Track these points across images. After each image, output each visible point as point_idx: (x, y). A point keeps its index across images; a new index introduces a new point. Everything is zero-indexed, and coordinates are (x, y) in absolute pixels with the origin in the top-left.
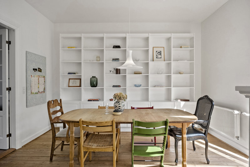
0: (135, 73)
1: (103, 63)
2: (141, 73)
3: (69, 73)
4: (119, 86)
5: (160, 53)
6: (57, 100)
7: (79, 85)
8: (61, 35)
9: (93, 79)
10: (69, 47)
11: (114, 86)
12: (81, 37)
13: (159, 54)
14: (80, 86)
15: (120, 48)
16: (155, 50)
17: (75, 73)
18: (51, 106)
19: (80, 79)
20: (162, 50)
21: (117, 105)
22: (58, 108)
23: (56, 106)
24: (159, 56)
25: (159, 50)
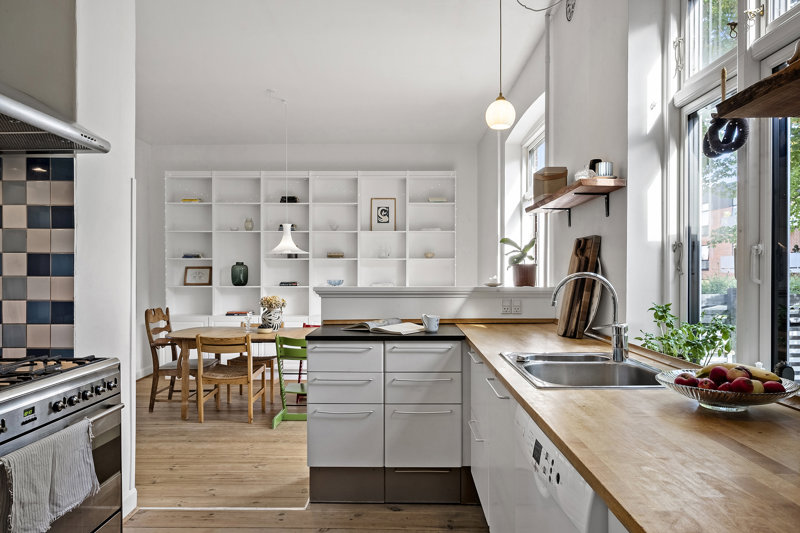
0: (330, 256)
1: (259, 234)
2: (342, 257)
3: (186, 256)
4: (294, 284)
5: (386, 212)
6: (160, 310)
7: (207, 281)
8: (168, 174)
9: (238, 268)
10: (185, 200)
11: (282, 284)
12: (211, 179)
13: (383, 213)
14: (210, 283)
15: (296, 202)
16: (375, 204)
17: (198, 256)
18: (151, 319)
19: (211, 268)
20: (390, 204)
21: (266, 317)
22: (163, 324)
23: (159, 320)
24: (385, 219)
25: (384, 204)
